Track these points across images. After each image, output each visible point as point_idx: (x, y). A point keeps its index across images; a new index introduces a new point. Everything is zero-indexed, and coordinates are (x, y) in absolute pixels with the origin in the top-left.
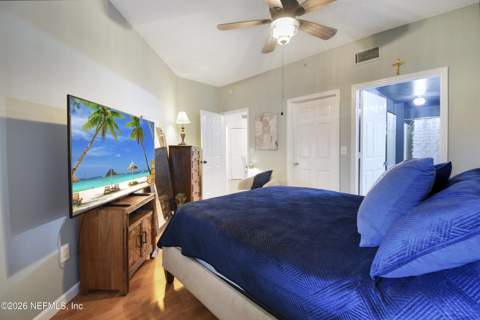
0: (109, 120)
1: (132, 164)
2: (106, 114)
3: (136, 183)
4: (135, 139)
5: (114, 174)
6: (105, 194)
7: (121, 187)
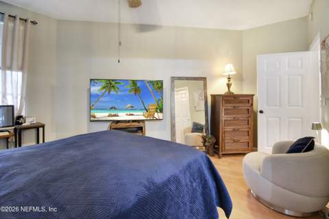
0: (113, 86)
1: (129, 105)
2: (111, 84)
3: (132, 115)
4: (133, 93)
5: (115, 108)
6: (109, 116)
7: (119, 114)
